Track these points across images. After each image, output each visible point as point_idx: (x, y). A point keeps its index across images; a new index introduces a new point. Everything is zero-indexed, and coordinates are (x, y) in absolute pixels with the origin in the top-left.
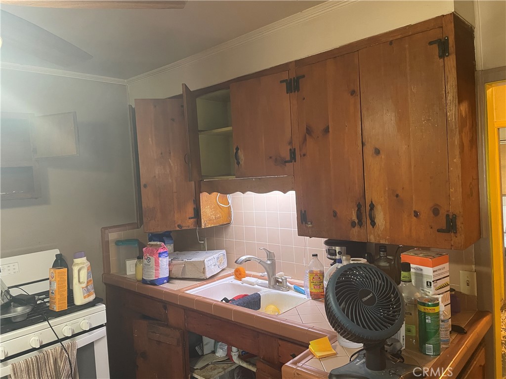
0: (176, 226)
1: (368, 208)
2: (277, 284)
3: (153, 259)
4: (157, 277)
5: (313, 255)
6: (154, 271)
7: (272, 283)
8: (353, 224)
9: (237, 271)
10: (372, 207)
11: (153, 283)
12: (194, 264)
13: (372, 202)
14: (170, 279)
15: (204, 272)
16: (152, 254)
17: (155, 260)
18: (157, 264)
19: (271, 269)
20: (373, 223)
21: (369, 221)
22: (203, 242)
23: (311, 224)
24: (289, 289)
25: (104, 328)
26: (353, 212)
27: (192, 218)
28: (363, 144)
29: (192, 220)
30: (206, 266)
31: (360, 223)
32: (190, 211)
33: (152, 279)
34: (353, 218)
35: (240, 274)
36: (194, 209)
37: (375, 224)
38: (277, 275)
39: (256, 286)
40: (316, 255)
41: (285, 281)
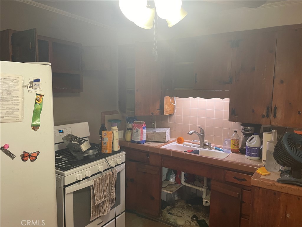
0: (151, 113)
1: (273, 109)
2: (205, 146)
3: (140, 130)
4: (141, 139)
5: (235, 131)
6: (140, 136)
7: (202, 145)
8: (263, 116)
9: (179, 139)
10: (275, 108)
11: (139, 142)
12: (159, 134)
13: (276, 106)
14: (146, 141)
15: (165, 139)
16: (139, 127)
17: (141, 131)
18: (142, 133)
19: (202, 138)
20: (275, 116)
21: (272, 116)
22: (154, 123)
23: (238, 115)
24: (212, 149)
25: (124, 164)
26: (264, 110)
27: (158, 110)
28: (274, 77)
29: (158, 111)
30: (167, 135)
31: (268, 116)
32: (158, 106)
33: (138, 140)
34: (264, 114)
35: (181, 141)
36: (160, 105)
37: (276, 116)
38: (205, 141)
39: (192, 147)
40: (236, 131)
41: (210, 144)
